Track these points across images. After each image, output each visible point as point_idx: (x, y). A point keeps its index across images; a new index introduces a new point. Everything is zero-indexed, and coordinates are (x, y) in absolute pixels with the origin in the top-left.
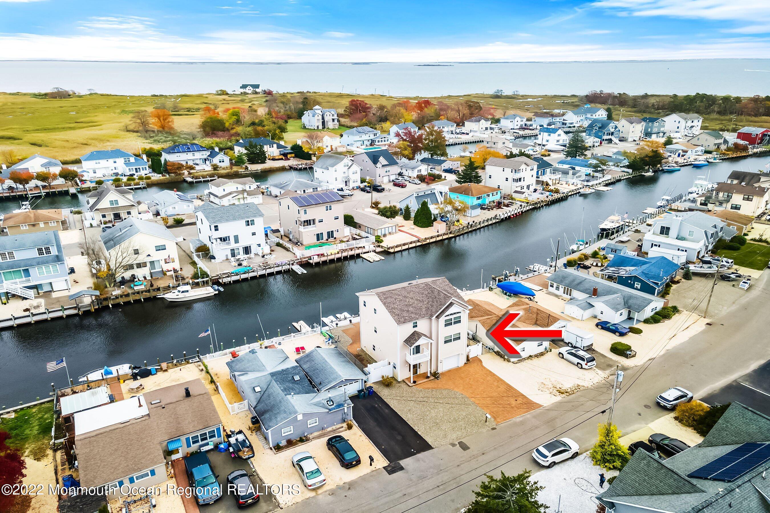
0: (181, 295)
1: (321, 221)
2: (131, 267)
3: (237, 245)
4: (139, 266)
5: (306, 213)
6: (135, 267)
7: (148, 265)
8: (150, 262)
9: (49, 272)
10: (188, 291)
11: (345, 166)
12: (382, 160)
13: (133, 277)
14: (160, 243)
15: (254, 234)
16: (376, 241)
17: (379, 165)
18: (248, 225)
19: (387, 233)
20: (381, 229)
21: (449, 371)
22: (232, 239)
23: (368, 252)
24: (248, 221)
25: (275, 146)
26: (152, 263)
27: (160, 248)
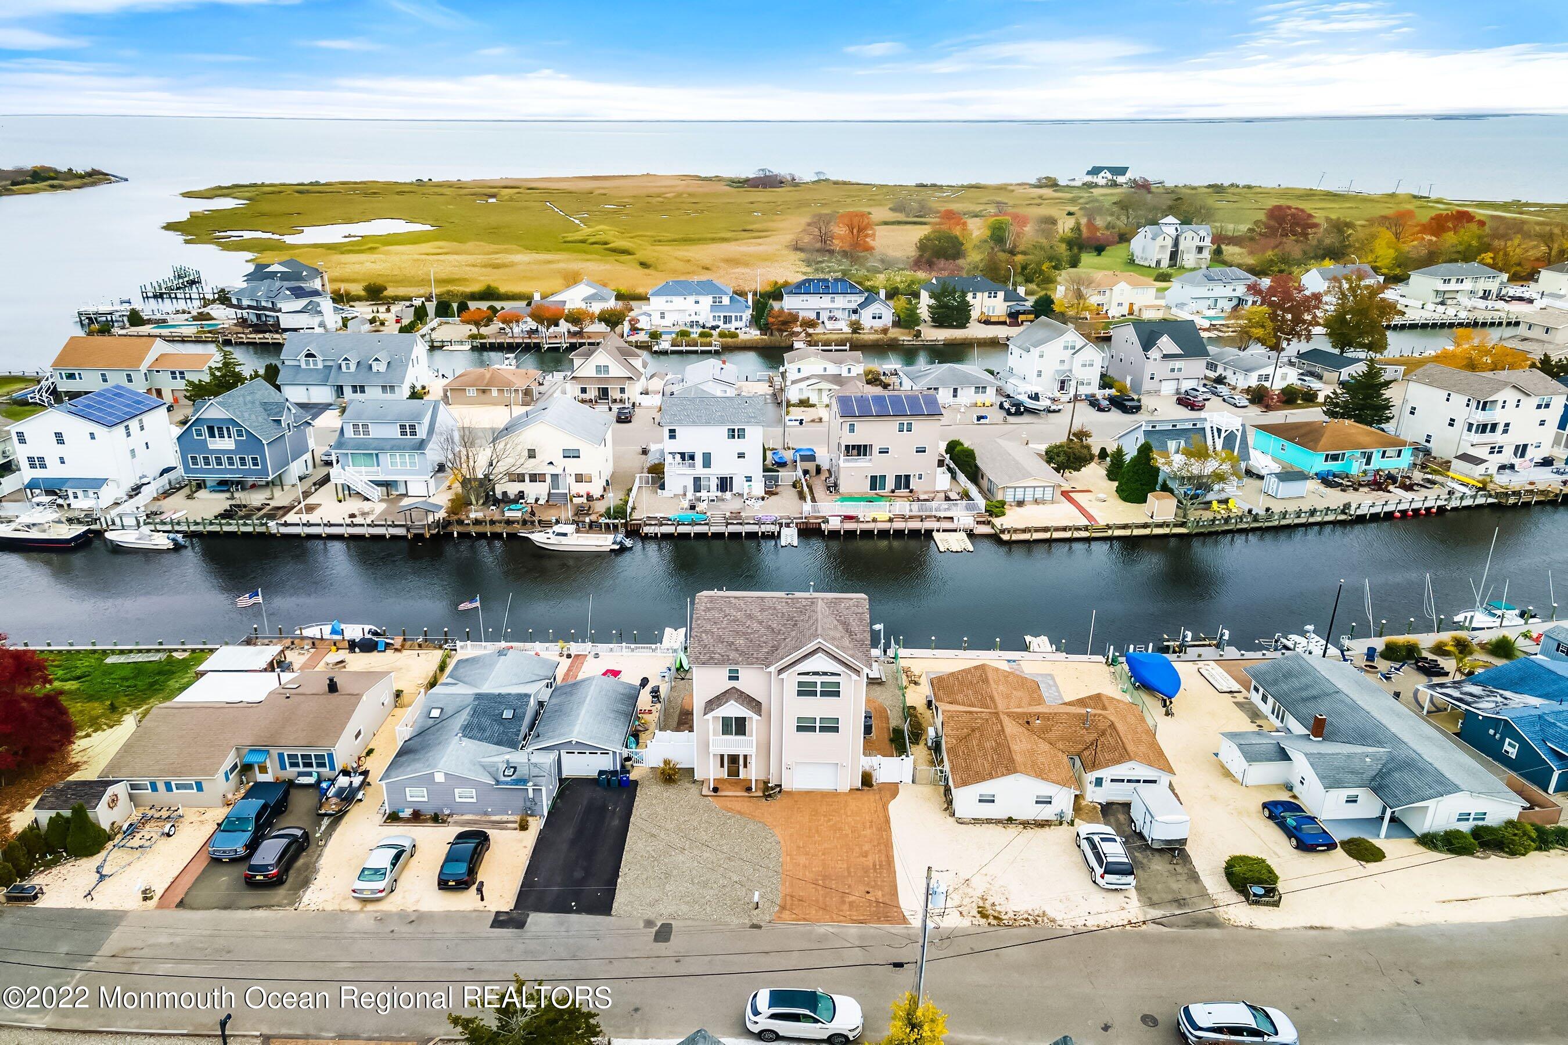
0: (554, 540)
1: (884, 451)
2: (521, 478)
3: (707, 471)
4: (534, 478)
5: (852, 429)
6: (527, 478)
7: (548, 479)
8: (552, 475)
9: (403, 464)
10: (565, 535)
11: (1066, 348)
12: (1166, 344)
13: (521, 495)
14: (572, 444)
15: (741, 456)
16: (986, 511)
17: (1154, 353)
18: (733, 437)
19: (1029, 497)
20: (1015, 488)
21: (808, 793)
22: (699, 460)
23: (955, 531)
24: (733, 430)
25: (1001, 295)
26: (555, 477)
27: (572, 454)
